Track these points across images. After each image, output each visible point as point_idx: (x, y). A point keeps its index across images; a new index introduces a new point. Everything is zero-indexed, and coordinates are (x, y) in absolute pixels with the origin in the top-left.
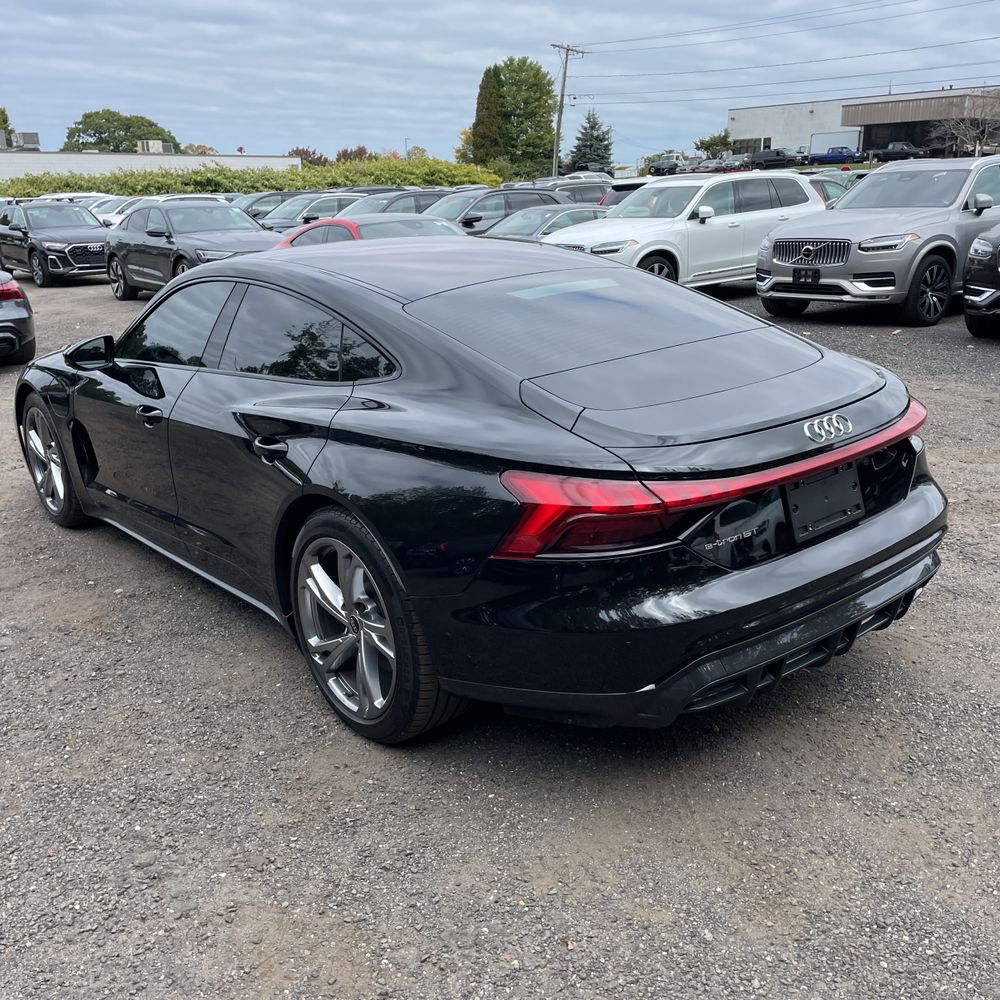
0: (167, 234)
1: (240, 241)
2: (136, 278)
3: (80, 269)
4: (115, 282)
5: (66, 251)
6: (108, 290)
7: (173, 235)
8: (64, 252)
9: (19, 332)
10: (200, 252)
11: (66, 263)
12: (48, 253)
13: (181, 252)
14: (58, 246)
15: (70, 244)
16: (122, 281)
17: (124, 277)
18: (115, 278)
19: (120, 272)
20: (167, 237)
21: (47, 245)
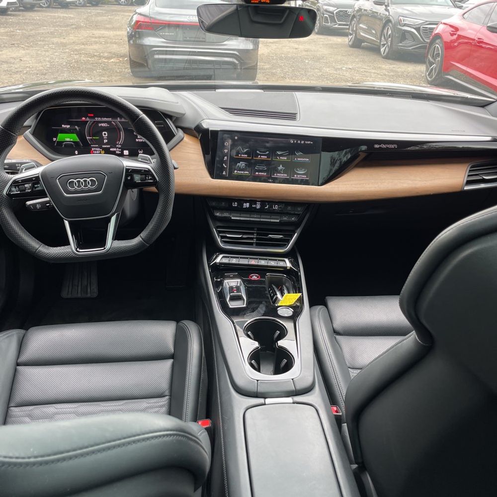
0: (386, 4)
1: (433, 13)
2: (362, 34)
3: (340, 25)
4: (351, 34)
5: (335, 12)
6: (345, 40)
7: (390, 5)
8: (333, 13)
9: (241, 59)
10: (402, 18)
11: (333, 20)
12: (325, 13)
13: (391, 18)
14: (331, 9)
15: (338, 8)
16: (354, 35)
17: (356, 32)
18: (351, 32)
19: (355, 29)
20: (386, 6)
21: (325, 7)
